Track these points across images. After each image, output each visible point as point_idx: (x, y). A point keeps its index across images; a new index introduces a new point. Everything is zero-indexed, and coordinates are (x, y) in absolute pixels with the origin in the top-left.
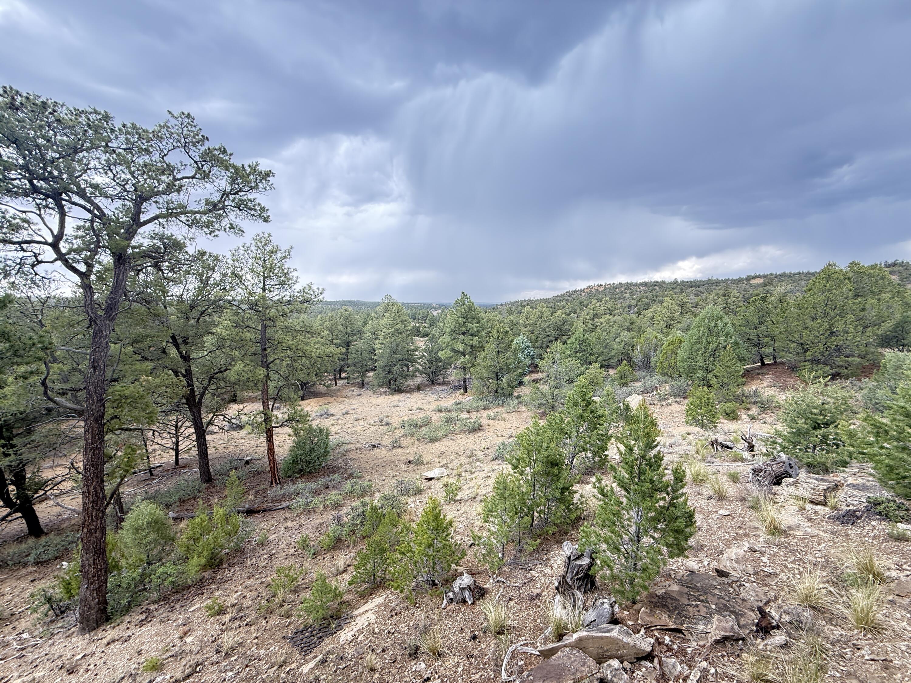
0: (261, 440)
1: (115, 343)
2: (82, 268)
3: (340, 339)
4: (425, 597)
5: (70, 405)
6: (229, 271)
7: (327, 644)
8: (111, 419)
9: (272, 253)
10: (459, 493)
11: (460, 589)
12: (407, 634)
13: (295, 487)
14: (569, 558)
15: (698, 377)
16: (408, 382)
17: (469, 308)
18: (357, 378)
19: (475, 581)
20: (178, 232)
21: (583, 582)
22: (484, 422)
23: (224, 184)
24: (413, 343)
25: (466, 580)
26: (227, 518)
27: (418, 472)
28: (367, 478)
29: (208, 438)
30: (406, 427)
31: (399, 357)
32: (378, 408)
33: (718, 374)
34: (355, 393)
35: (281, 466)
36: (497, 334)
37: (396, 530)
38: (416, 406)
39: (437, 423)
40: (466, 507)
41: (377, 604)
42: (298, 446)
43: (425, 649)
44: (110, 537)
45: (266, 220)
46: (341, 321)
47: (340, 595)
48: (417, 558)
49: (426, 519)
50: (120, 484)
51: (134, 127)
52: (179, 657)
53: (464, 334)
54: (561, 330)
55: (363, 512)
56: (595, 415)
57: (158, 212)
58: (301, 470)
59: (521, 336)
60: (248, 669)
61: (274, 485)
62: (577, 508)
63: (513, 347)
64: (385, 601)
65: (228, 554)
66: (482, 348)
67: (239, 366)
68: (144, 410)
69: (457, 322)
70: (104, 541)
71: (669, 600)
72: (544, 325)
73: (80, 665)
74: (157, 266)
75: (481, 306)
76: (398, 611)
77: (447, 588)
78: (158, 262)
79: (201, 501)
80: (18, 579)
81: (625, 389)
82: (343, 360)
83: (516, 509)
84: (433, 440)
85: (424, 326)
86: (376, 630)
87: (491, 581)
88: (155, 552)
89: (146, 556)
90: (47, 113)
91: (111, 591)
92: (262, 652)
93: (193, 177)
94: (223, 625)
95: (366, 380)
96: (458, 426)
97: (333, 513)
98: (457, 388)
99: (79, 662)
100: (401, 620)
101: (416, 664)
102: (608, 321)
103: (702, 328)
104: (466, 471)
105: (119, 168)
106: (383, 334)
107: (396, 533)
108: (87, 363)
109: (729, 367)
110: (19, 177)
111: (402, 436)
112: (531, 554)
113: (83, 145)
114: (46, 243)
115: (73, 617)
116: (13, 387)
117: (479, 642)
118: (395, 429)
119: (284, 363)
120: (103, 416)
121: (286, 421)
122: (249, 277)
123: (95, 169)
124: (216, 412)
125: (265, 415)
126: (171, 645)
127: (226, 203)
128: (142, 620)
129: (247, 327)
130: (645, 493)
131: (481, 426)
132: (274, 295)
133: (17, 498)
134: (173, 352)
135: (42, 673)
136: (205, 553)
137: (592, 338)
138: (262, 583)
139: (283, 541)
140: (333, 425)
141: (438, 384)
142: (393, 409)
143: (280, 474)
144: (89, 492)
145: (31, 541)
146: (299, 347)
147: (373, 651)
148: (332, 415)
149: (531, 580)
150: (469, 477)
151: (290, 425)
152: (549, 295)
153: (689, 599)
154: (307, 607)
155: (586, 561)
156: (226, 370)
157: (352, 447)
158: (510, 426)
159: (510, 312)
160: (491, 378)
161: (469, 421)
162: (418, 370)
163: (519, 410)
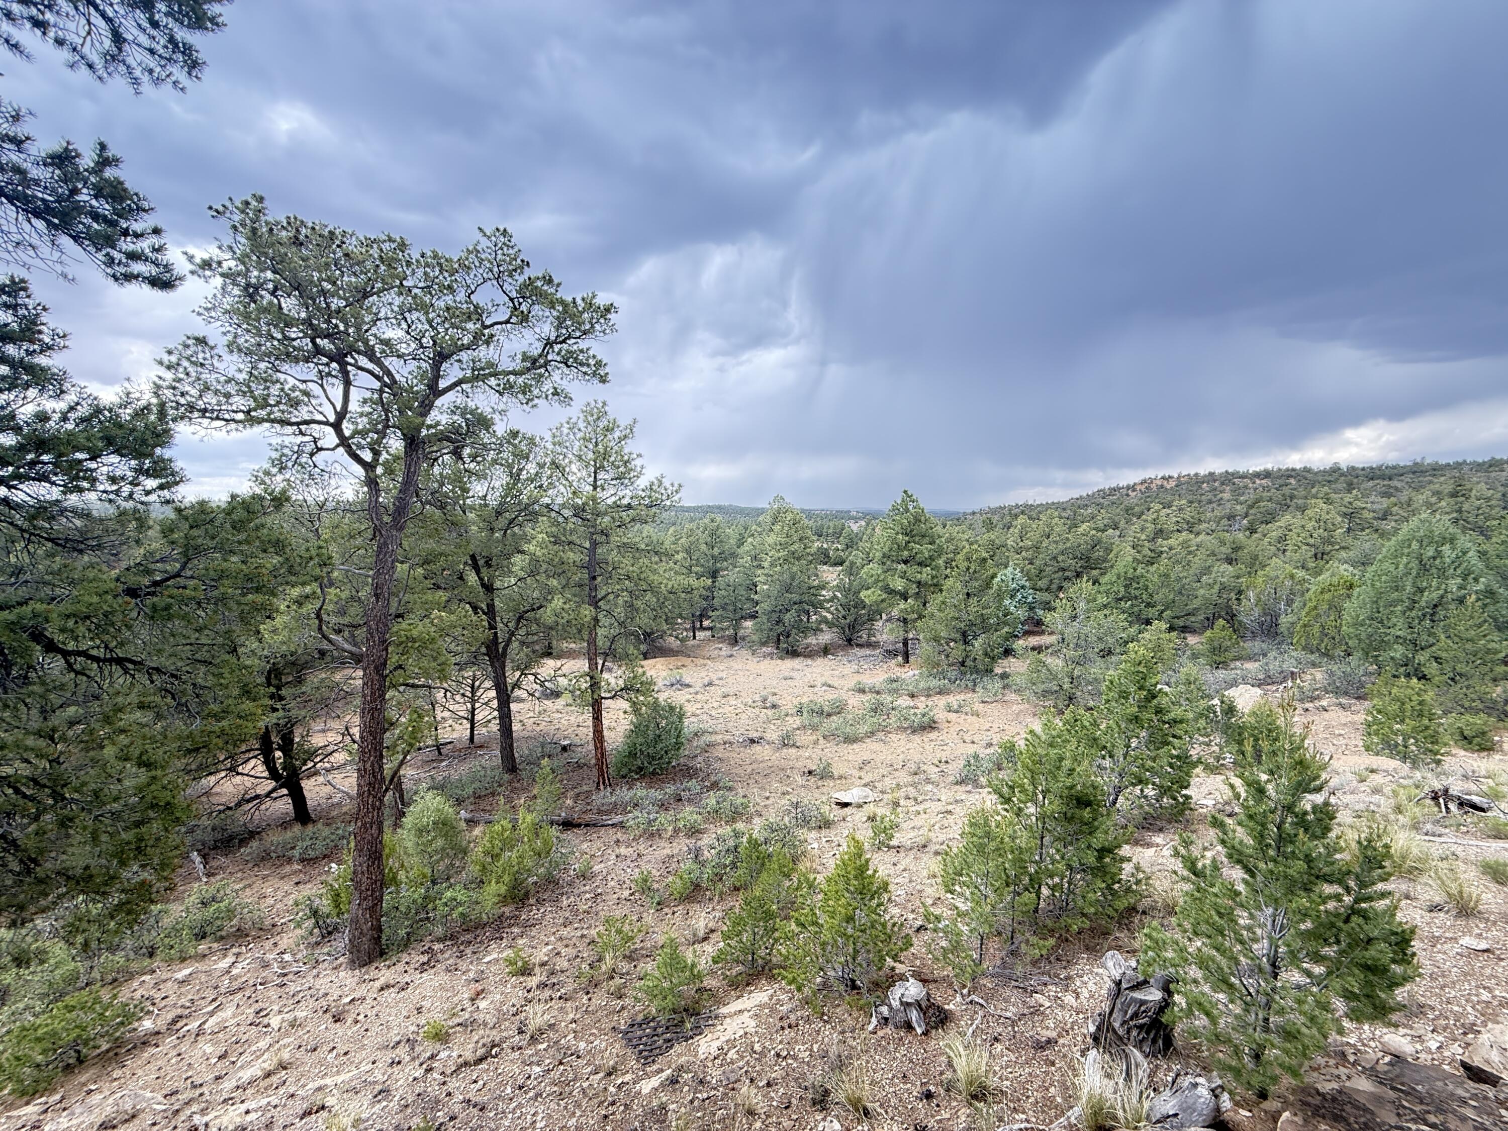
0: (584, 716)
1: (402, 563)
2: (367, 456)
3: (702, 566)
4: (839, 1005)
5: (347, 646)
6: (548, 460)
7: (678, 1054)
8: (395, 669)
9: (607, 430)
10: (897, 835)
11: (902, 1003)
12: (808, 1064)
13: (631, 793)
14: (1118, 984)
15: (1392, 658)
16: (809, 641)
17: (915, 518)
18: (728, 629)
19: (928, 993)
20: (486, 403)
21: (1148, 1033)
22: (940, 716)
23: (547, 329)
24: (817, 575)
25: (913, 990)
26: (536, 829)
27: (825, 790)
28: (741, 792)
29: (513, 706)
30: (805, 713)
31: (795, 597)
32: (760, 679)
33: (1444, 655)
34: (723, 653)
35: (611, 759)
36: (966, 564)
37: (788, 883)
38: (819, 681)
39: (857, 712)
40: (908, 860)
41: (757, 1002)
42: (638, 730)
43: (841, 1097)
44: (387, 837)
45: (603, 380)
46: (705, 537)
47: (699, 977)
48: (826, 936)
49: (843, 873)
50: (402, 763)
51: (435, 256)
52: (470, 1028)
53: (906, 562)
54: (1089, 558)
55: (736, 847)
56: (1166, 718)
57: (461, 375)
58: (641, 769)
59: (1010, 569)
60: (562, 1067)
61: (602, 787)
62: (1129, 890)
63: (995, 587)
64: (771, 1000)
65: (536, 883)
66: (937, 587)
67: (557, 602)
68: (435, 659)
69: (894, 541)
70: (381, 842)
71: (1348, 1108)
72: (1054, 549)
73: (348, 1011)
74: (457, 454)
75: (935, 514)
76: (793, 1022)
77: (878, 997)
78: (458, 447)
79: (502, 800)
80: (282, 878)
81: (1221, 674)
82: (706, 598)
83: (1008, 877)
84: (850, 740)
85: (835, 547)
86: (757, 1047)
87: (958, 998)
88: (441, 866)
89: (430, 871)
90: (334, 246)
91: (386, 915)
92: (582, 1045)
93: (507, 322)
94: (529, 991)
95: (741, 633)
96: (894, 719)
97: (687, 841)
98: (891, 654)
99: (347, 1008)
100: (799, 1038)
101: (824, 1119)
102: (1185, 544)
103: (1405, 560)
104: (907, 798)
105: (415, 315)
106: (769, 559)
107: (789, 888)
108: (368, 589)
109: (1470, 640)
110: (301, 335)
111: (798, 729)
112: (1034, 963)
113: (373, 288)
114: (327, 423)
115: (341, 942)
116: (286, 618)
117: (938, 1106)
118: (787, 715)
119: (620, 601)
120: (385, 664)
121: (622, 690)
122: (574, 468)
123: (387, 319)
124: (524, 669)
125: (591, 678)
126: (459, 1007)
127: (550, 357)
128: (423, 964)
129: (570, 543)
130: (1294, 882)
131: (934, 722)
132: (608, 497)
133: (284, 769)
134: (472, 578)
135: (305, 1014)
136: (506, 878)
137: (1153, 574)
138: (583, 936)
139: (613, 875)
140: (688, 701)
141: (858, 645)
142: (784, 682)
143: (610, 771)
144: (365, 770)
145: (297, 828)
146: (642, 576)
147: (752, 1081)
148: (688, 686)
149: (1037, 1011)
150: (914, 809)
151: (626, 696)
153: (1398, 1115)
154: (649, 987)
155: (1154, 995)
156: (540, 607)
157: (718, 738)
158: (988, 726)
159: (989, 525)
160: (953, 640)
161: (912, 711)
162: (825, 621)
163: (1005, 698)
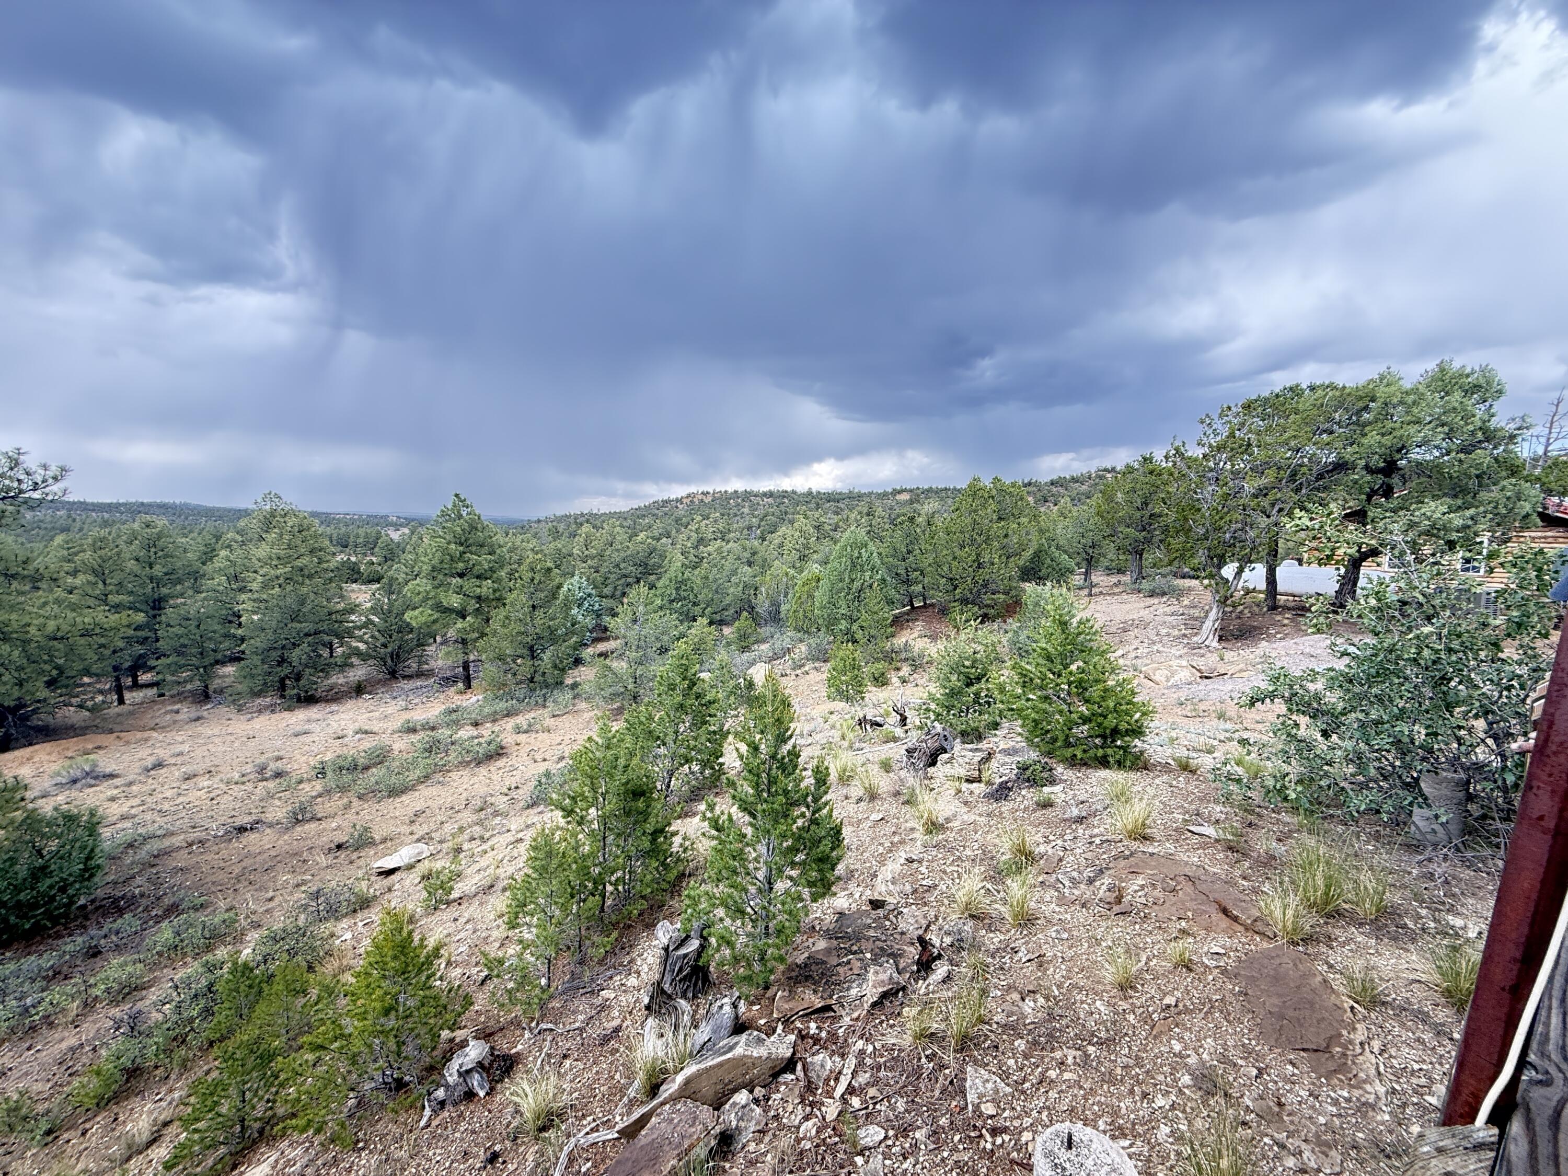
3: (131, 593)
4: (380, 1120)
10: (458, 886)
11: (460, 1074)
14: (667, 949)
15: (841, 630)
16: (333, 680)
17: (470, 525)
18: (191, 680)
19: (491, 1048)
21: (690, 980)
22: (509, 740)
24: (342, 597)
25: (473, 1053)
27: (362, 862)
28: (223, 905)
30: (329, 774)
31: (307, 627)
32: (252, 743)
33: (864, 624)
34: (182, 716)
36: (530, 575)
37: (302, 1002)
38: (353, 727)
39: (405, 756)
40: (472, 909)
46: (132, 550)
48: (357, 1045)
49: (378, 958)
53: (461, 575)
54: (647, 564)
55: (210, 987)
56: (703, 701)
59: (576, 578)
62: (679, 860)
63: (562, 597)
66: (500, 601)
69: (445, 552)
71: (813, 967)
72: (616, 557)
75: (496, 522)
77: (432, 1082)
81: (746, 656)
82: (141, 641)
83: (573, 889)
84: (395, 792)
85: (367, 561)
87: (527, 1035)
95: (215, 684)
96: (454, 755)
97: (114, 1012)
98: (449, 681)
102: (719, 550)
103: (844, 560)
104: (472, 839)
106: (260, 579)
107: (303, 1007)
109: (876, 613)
111: (320, 796)
112: (601, 962)
117: (504, 1162)
118: (300, 782)
131: (502, 748)
137: (696, 577)
140: (111, 799)
141: (405, 677)
142: (295, 740)
148: (112, 776)
149: (603, 1008)
150: (479, 849)
152: (623, 506)
153: (839, 956)
155: (693, 945)
157: (178, 840)
158: (559, 741)
159: (555, 534)
160: (519, 657)
161: (476, 741)
162: (358, 653)
163: (576, 709)
